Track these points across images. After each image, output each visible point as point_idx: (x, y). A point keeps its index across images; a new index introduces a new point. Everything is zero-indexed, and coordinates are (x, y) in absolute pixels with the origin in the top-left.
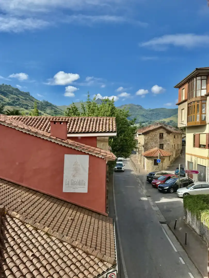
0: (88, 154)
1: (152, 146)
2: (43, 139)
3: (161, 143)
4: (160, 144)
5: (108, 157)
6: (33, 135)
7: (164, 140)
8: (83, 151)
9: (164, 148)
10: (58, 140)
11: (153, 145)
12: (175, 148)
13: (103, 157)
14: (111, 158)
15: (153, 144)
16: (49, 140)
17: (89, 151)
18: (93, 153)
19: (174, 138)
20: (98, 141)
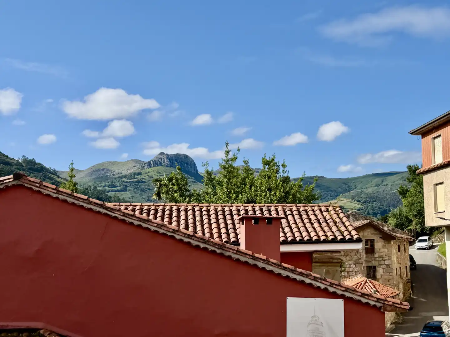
0: (342, 297)
1: (348, 272)
2: (238, 260)
3: (370, 265)
4: (367, 266)
5: (391, 303)
6: (214, 252)
7: (377, 255)
8: (331, 289)
9: (378, 276)
10: (273, 263)
11: (351, 269)
12: (401, 276)
13: (378, 305)
14: (397, 305)
15: (350, 267)
16: (251, 262)
17: (344, 289)
18: (354, 294)
19: (399, 251)
20: (316, 262)
